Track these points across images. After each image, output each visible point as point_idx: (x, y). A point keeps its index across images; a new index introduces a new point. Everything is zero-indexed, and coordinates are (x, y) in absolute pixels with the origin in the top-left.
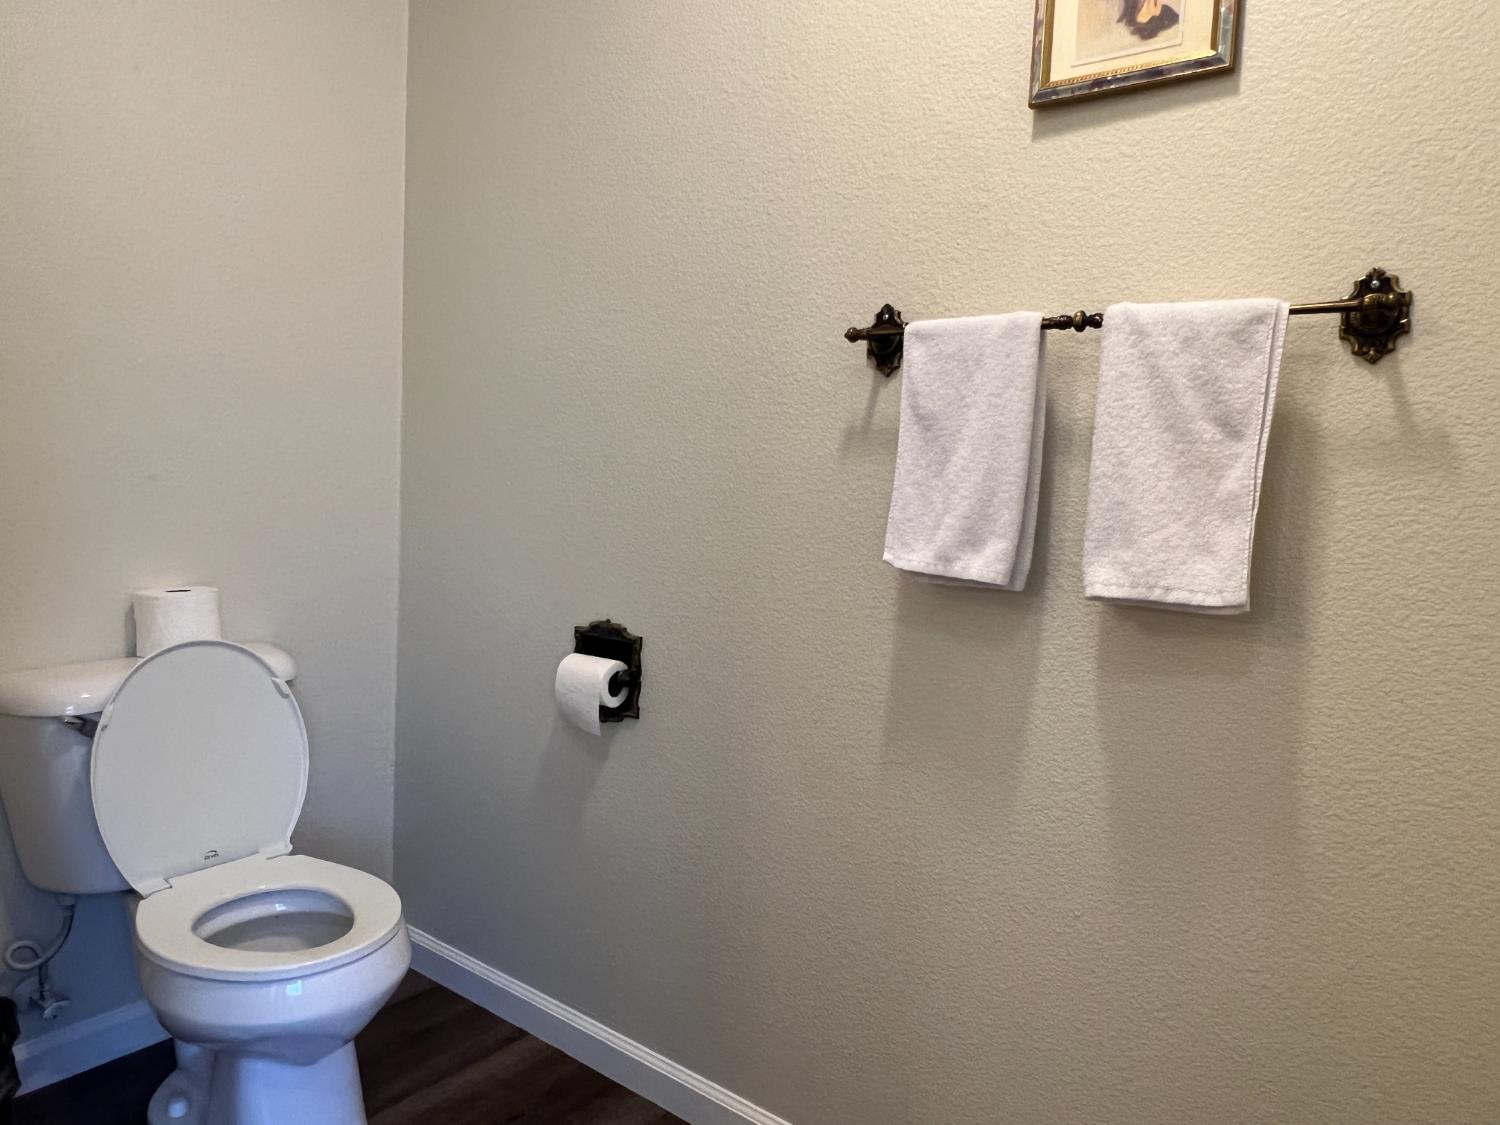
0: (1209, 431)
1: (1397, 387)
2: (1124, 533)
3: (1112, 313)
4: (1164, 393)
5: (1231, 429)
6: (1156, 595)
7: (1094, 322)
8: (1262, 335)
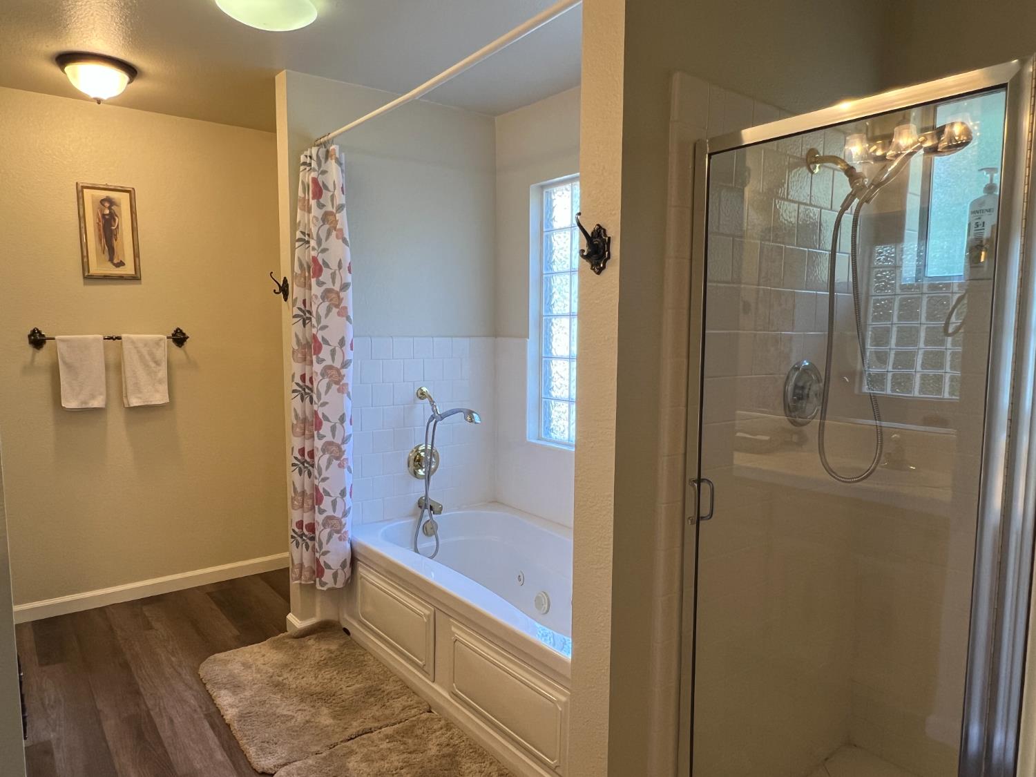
0: (153, 365)
1: (185, 352)
2: (138, 390)
3: (123, 336)
4: (141, 357)
5: (157, 363)
6: (149, 403)
7: (119, 338)
8: (162, 344)
